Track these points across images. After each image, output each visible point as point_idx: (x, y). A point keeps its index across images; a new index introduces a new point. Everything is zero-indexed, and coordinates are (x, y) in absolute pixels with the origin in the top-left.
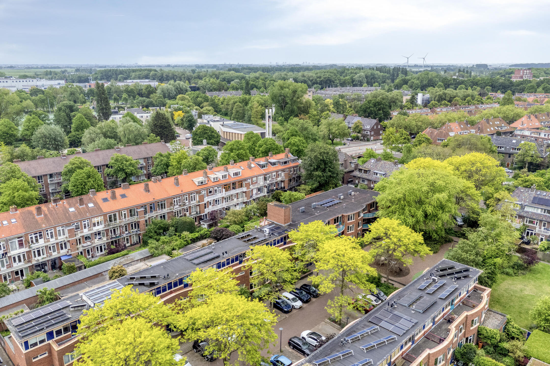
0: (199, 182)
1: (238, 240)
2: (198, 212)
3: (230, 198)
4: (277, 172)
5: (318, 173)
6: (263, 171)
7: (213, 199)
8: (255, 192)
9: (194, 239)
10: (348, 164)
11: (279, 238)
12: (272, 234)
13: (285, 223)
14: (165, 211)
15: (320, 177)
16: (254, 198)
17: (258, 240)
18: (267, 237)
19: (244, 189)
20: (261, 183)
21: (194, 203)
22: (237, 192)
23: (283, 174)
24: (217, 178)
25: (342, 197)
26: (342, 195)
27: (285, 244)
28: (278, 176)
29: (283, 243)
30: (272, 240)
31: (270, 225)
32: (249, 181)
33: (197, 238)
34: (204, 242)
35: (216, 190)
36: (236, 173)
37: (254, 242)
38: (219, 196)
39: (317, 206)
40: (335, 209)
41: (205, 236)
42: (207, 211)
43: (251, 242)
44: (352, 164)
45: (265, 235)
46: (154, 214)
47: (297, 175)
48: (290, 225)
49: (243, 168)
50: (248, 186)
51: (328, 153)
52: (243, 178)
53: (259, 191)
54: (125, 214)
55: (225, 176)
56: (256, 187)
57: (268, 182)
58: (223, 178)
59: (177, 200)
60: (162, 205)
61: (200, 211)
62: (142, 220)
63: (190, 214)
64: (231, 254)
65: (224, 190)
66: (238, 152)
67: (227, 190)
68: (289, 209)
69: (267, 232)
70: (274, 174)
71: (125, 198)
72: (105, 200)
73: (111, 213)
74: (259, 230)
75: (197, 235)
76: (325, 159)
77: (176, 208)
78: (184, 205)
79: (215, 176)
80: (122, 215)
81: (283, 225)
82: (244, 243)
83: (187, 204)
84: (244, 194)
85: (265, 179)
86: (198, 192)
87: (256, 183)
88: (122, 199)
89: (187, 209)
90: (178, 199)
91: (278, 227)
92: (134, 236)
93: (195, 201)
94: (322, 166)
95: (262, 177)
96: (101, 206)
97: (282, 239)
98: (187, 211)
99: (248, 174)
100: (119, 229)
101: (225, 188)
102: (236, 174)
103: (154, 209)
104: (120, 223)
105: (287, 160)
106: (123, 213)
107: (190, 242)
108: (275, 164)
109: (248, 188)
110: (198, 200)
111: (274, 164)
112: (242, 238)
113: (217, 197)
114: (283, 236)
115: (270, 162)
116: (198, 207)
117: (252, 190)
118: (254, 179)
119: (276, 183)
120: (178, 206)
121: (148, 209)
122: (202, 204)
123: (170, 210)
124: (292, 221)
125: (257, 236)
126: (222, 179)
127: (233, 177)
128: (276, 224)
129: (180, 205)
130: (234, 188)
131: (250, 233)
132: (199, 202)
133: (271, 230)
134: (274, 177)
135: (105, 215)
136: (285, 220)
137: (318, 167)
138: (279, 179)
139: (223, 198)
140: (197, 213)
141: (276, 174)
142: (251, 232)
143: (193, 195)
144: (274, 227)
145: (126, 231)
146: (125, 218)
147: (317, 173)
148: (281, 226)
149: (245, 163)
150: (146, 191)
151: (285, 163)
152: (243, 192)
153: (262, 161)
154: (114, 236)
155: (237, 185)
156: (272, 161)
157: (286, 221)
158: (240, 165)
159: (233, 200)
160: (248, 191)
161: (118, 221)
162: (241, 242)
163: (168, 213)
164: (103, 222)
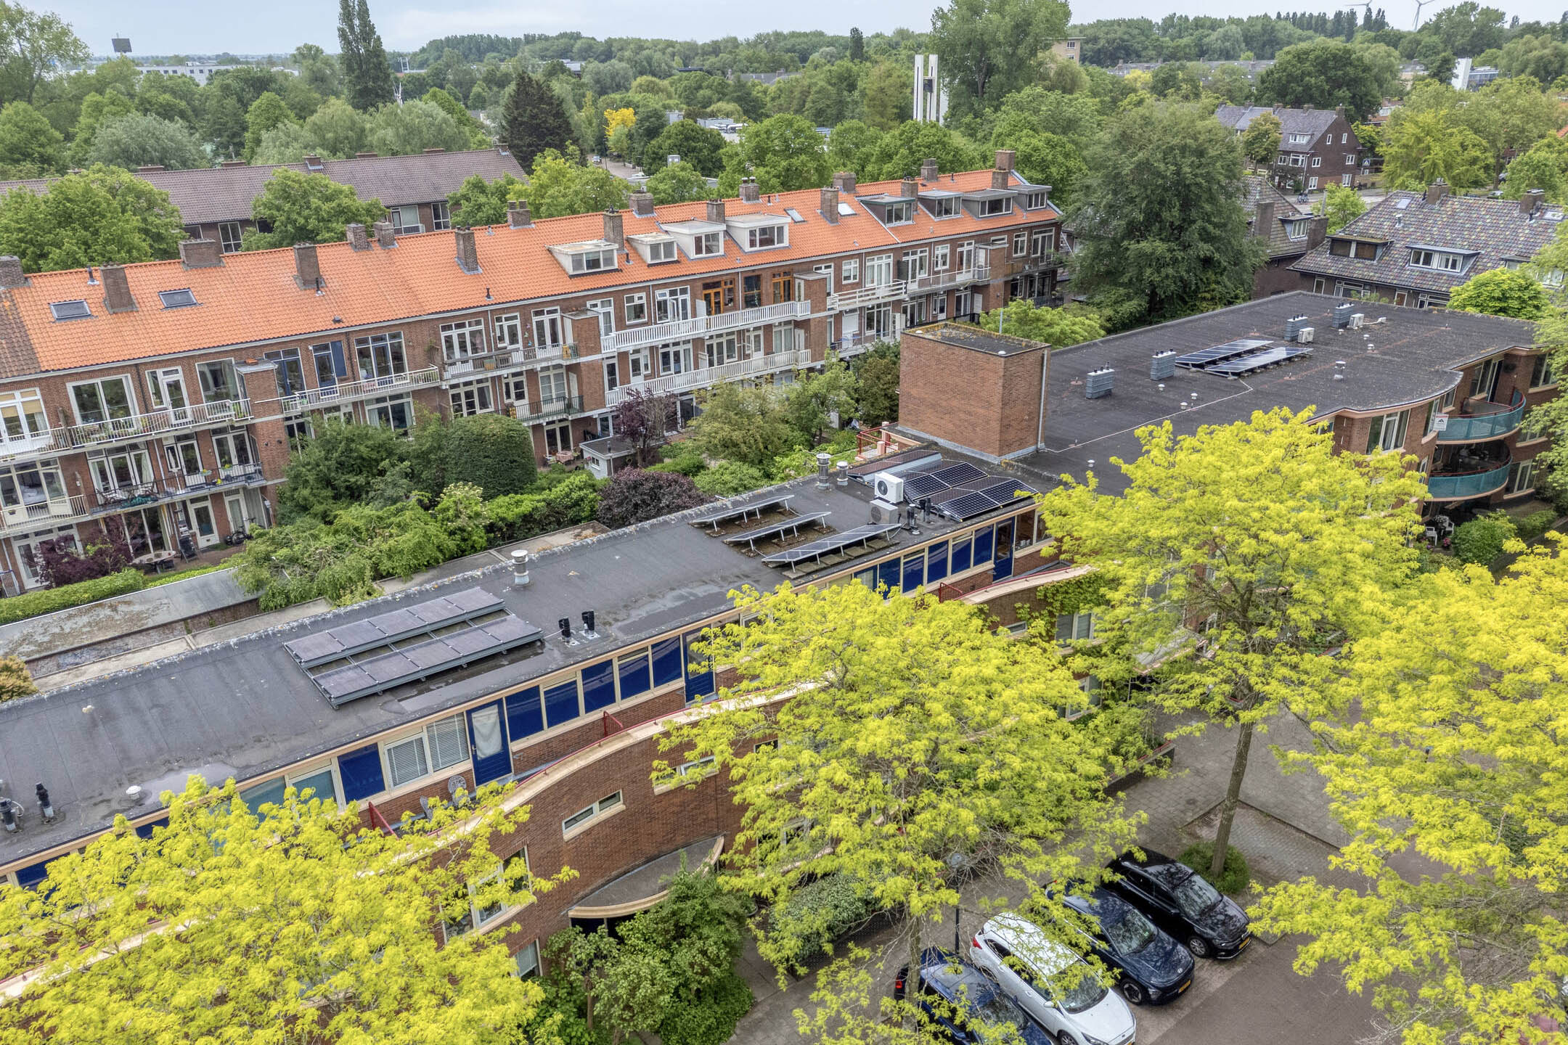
0: (577, 260)
1: (700, 537)
2: (576, 403)
3: (733, 345)
4: (955, 242)
5: (1153, 245)
6: (889, 234)
7: (645, 343)
8: (850, 327)
9: (511, 525)
10: (1276, 225)
11: (967, 532)
12: (923, 505)
13: (1004, 447)
14: (402, 383)
15: (1160, 264)
16: (846, 355)
17: (829, 543)
18: (884, 527)
19: (801, 309)
20: (880, 286)
21: (549, 355)
22: (767, 320)
23: (982, 254)
24: (669, 246)
25: (1307, 333)
26: (1306, 324)
27: (1003, 571)
28: (958, 262)
29: (989, 565)
30: (918, 544)
31: (908, 455)
32: (828, 273)
33: (527, 518)
34: (561, 540)
35: (662, 306)
36: (763, 231)
37: (801, 551)
38: (679, 330)
39: (1178, 372)
40: (1288, 385)
41: (571, 513)
42: (615, 398)
43: (786, 555)
44: (1289, 228)
45: (876, 514)
46: (341, 395)
47: (1042, 266)
48: (1036, 459)
49: (798, 217)
50: (818, 294)
51: (1200, 153)
52: (796, 255)
53: (870, 326)
54: (174, 387)
55: (712, 237)
56: (857, 303)
57: (913, 287)
58: (699, 250)
59: (461, 336)
60: (381, 352)
61: (581, 397)
62: (269, 422)
63: (535, 407)
64: (625, 630)
65: (702, 304)
66: (784, 163)
67: (715, 308)
68: (1032, 358)
69: (893, 496)
70: (941, 250)
71: (186, 311)
72: (71, 312)
73: (92, 374)
74: (843, 481)
75: (528, 502)
76: (1189, 179)
77: (461, 372)
78: (504, 361)
79: (665, 238)
80: (158, 393)
81: (993, 459)
82: (734, 557)
83: (518, 357)
84: (801, 333)
85: (900, 271)
86: (573, 305)
87: (859, 285)
88: (168, 314)
89: (518, 385)
90: (467, 330)
91: (962, 470)
92: (241, 497)
93: (556, 352)
94: (1173, 214)
95: (886, 261)
96: (35, 339)
97: (983, 541)
98: (520, 396)
99: (823, 240)
100: (147, 462)
101: (707, 297)
102: (766, 237)
103: (341, 372)
104: (150, 427)
105: (1000, 193)
106: (164, 381)
107: (479, 537)
108: (948, 212)
109: (818, 305)
110: (570, 341)
111: (940, 208)
112: (727, 523)
113: (669, 339)
114: (993, 520)
115: (924, 201)
116: (573, 377)
117: (839, 317)
118: (850, 267)
119: (949, 292)
120: (469, 367)
121: (308, 369)
122: (591, 365)
123: (427, 379)
124: (1049, 440)
125: (822, 516)
126: (693, 255)
127: (747, 248)
128: (946, 452)
129: (479, 363)
130: (749, 302)
131: (786, 499)
132: (576, 351)
133: (916, 482)
134: (940, 268)
135: (51, 384)
136: (1005, 427)
137: (1153, 217)
138: (964, 277)
139: (698, 342)
140: (569, 406)
141: (953, 251)
142: (793, 489)
143: (546, 319)
144: (937, 466)
145: (192, 468)
146: (177, 402)
147: (1145, 245)
148: (982, 462)
149: (812, 198)
150: (306, 283)
151: (995, 206)
152: (798, 324)
153: (890, 193)
154: (120, 495)
155: (767, 287)
156: (934, 192)
157: (1011, 435)
158: (787, 204)
159: (748, 356)
160: (821, 320)
161: (136, 416)
162: (717, 553)
163: (417, 394)
164: (43, 421)
